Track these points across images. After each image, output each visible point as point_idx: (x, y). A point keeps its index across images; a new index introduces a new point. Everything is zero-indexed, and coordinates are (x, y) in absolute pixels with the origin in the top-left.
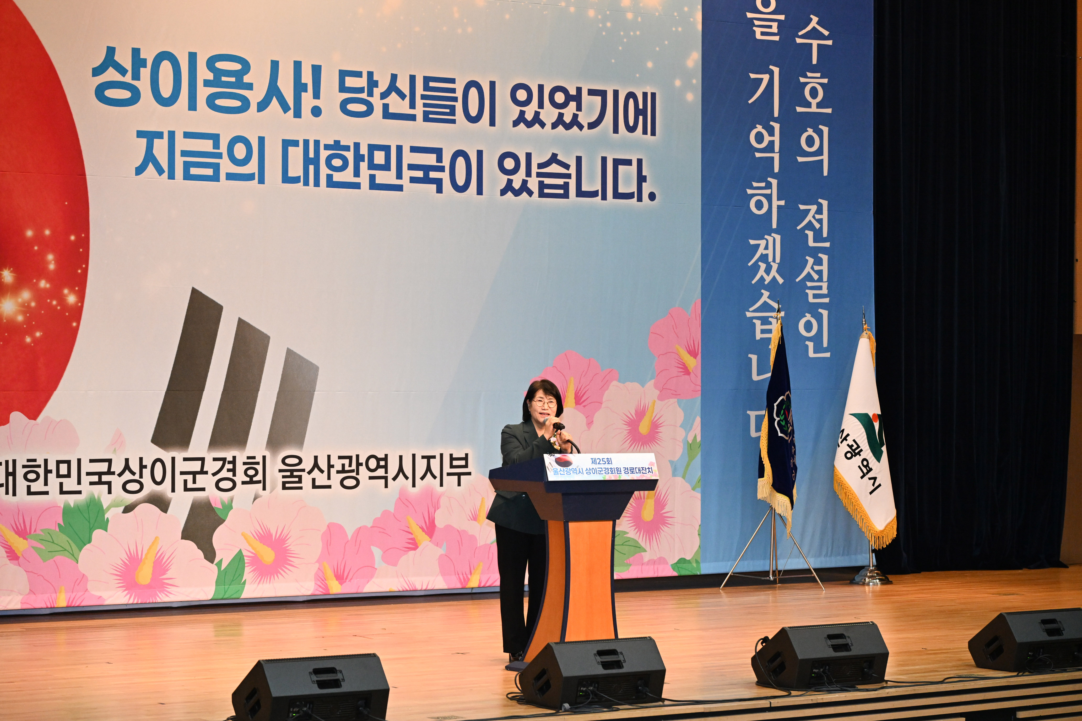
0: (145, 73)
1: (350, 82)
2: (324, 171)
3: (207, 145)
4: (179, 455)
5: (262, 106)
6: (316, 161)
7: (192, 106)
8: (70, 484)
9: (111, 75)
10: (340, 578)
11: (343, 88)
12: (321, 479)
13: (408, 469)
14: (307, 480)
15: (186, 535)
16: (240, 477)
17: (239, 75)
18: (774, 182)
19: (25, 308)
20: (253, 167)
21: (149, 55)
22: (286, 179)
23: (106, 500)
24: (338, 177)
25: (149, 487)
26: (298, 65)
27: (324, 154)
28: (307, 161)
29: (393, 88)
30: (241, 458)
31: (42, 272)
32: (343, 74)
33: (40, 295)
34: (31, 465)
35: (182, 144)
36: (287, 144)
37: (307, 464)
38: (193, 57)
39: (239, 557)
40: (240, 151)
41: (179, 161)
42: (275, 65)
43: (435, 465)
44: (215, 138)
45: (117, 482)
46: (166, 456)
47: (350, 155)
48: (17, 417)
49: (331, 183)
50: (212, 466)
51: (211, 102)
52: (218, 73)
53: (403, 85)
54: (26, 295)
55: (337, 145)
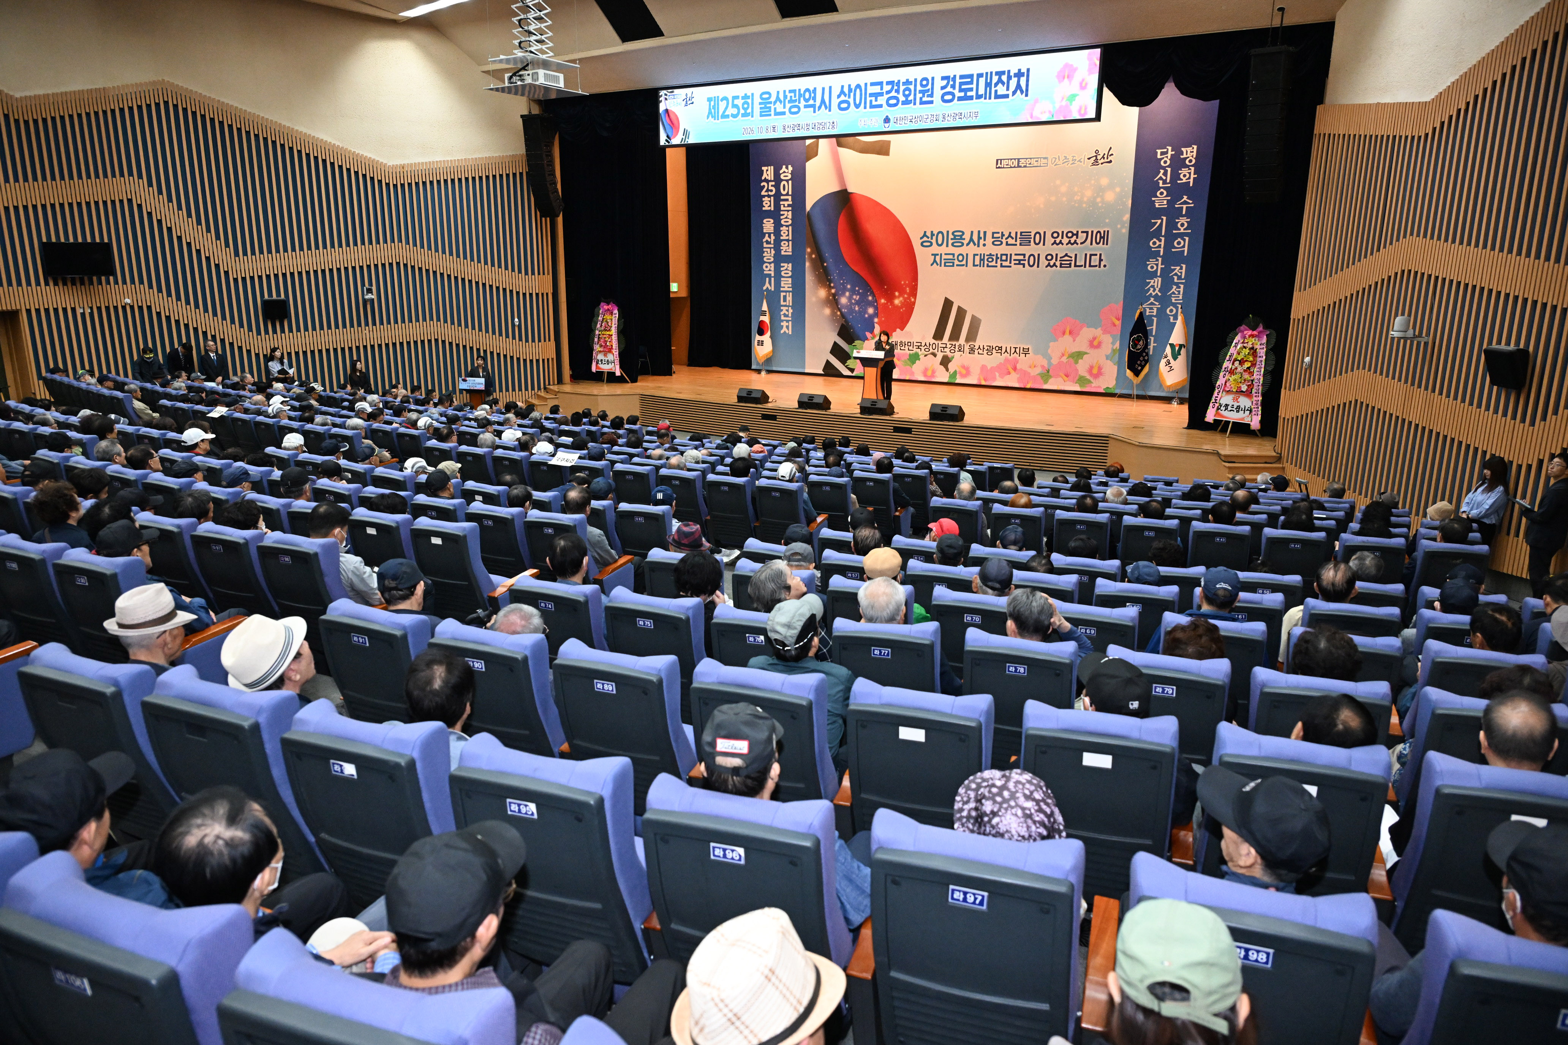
0: (934, 238)
1: (995, 235)
2: (986, 262)
3: (951, 257)
4: (940, 342)
5: (968, 244)
6: (983, 260)
7: (947, 246)
8: (911, 348)
9: (925, 239)
10: (985, 380)
11: (993, 237)
12: (981, 352)
13: (1008, 350)
14: (976, 352)
15: (941, 364)
16: (957, 349)
17: (961, 236)
18: (1160, 259)
19: (901, 302)
20: (964, 262)
21: (935, 233)
22: (974, 265)
23: (920, 353)
24: (990, 264)
25: (931, 350)
26: (979, 232)
27: (986, 257)
28: (981, 260)
29: (1010, 236)
30: (957, 344)
31: (906, 293)
32: (993, 233)
33: (905, 299)
34: (901, 343)
35: (944, 257)
36: (975, 255)
37: (977, 347)
38: (948, 232)
39: (955, 372)
40: (961, 258)
41: (943, 262)
42: (972, 232)
43: (1018, 350)
44: (953, 255)
45: (923, 348)
46: (936, 342)
47: (994, 258)
48: (898, 330)
49: (988, 266)
50: (949, 346)
51: (952, 245)
52: (955, 236)
53: (1013, 235)
54: (901, 299)
55: (990, 255)
